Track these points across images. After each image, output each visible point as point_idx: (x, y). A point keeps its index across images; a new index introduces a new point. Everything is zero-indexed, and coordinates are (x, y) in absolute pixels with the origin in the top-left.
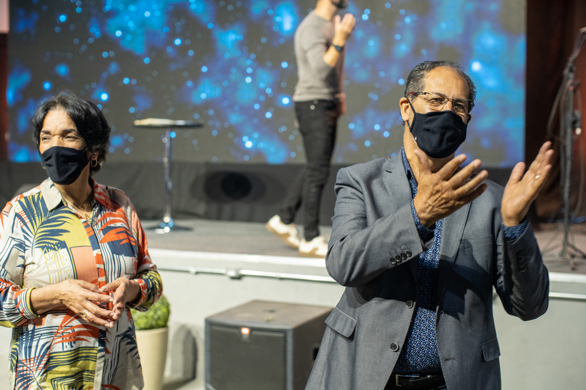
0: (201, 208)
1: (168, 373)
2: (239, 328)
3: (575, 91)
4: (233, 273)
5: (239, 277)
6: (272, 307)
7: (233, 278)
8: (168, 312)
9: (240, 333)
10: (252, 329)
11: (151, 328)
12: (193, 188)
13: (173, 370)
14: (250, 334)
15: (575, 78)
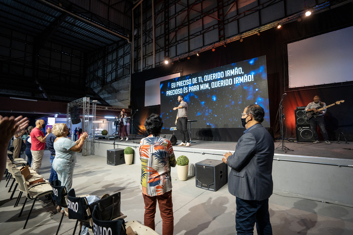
0: (198, 138)
1: (189, 174)
2: (203, 166)
3: (282, 109)
4: (202, 153)
5: (204, 154)
6: (210, 161)
7: (203, 154)
8: (188, 162)
9: (203, 167)
10: (206, 166)
11: (184, 165)
12: (196, 135)
13: (190, 174)
14: (205, 167)
15: (282, 106)
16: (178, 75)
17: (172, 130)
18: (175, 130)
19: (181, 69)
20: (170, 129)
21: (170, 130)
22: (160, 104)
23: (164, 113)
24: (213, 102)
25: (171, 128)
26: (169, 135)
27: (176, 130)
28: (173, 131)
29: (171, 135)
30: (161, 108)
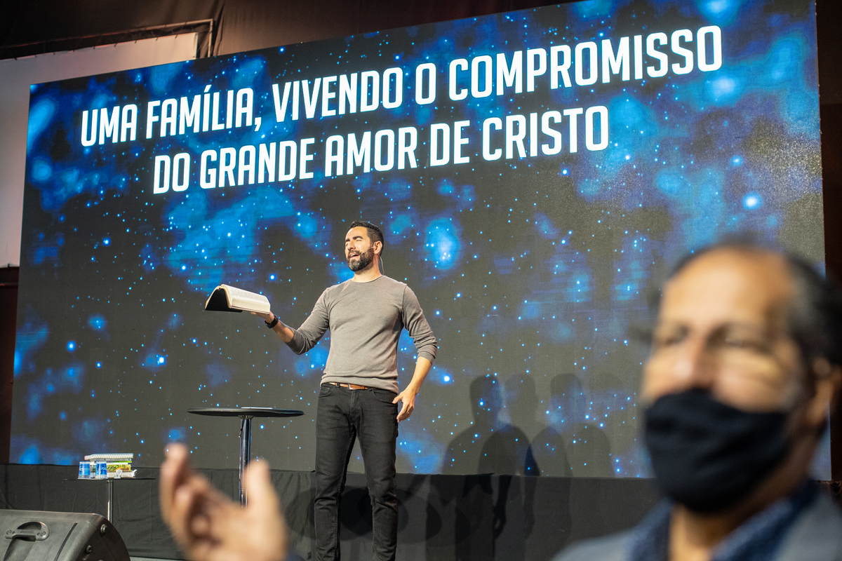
16: (183, 48)
17: (99, 476)
18: (118, 474)
19: (208, 7)
20: (76, 468)
21: (82, 476)
22: (16, 262)
23: (43, 333)
24: (437, 272)
25: (93, 459)
26: (63, 519)
27: (132, 474)
28: (105, 480)
29: (84, 523)
30: (23, 295)
